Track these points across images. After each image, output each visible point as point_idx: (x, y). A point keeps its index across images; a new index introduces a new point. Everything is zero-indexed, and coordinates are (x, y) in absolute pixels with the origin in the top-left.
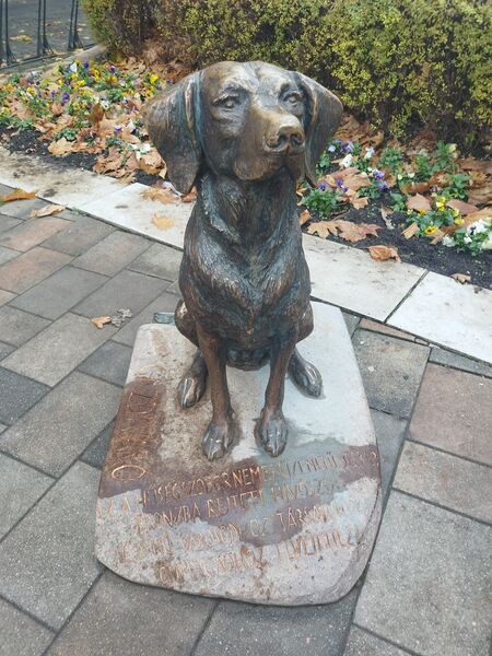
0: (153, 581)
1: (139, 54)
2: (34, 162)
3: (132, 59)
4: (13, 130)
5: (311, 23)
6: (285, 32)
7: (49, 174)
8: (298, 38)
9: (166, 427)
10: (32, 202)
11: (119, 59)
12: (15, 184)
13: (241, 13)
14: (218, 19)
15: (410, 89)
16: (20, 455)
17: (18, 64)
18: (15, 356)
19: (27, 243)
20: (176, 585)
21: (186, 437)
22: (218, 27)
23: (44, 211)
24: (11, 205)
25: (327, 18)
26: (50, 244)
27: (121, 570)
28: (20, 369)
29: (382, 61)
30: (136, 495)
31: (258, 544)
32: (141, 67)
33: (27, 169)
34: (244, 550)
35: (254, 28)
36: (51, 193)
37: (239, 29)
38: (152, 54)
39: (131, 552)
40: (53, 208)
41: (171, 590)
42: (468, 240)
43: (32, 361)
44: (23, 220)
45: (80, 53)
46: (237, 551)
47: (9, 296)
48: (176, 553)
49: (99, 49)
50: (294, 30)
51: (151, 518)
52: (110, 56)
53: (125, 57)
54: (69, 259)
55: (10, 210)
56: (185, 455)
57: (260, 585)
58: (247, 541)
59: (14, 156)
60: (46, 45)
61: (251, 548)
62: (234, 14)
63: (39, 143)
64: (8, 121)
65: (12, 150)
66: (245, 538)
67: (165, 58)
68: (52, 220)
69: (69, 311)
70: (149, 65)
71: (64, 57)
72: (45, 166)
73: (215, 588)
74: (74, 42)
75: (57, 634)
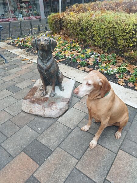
0: (29, 112)
1: (59, 33)
2: (30, 54)
3: (57, 34)
4: (28, 47)
5: (90, 28)
6: (85, 29)
7: (32, 56)
8: (88, 31)
9: (36, 93)
10: (27, 61)
11: (55, 34)
12: (26, 57)
13: (77, 25)
14: (73, 26)
15: (108, 42)
16: (14, 97)
17: (33, 34)
18: (17, 84)
19: (25, 68)
20: (32, 113)
21: (39, 94)
22: (73, 28)
23: (29, 62)
24: (23, 61)
25: (93, 27)
26: (29, 68)
27: (24, 111)
28: (18, 86)
29: (102, 36)
30: (29, 100)
31: (45, 108)
32: (59, 35)
33: (28, 55)
34: (42, 108)
35: (80, 28)
36: (32, 59)
37: (77, 28)
38: (61, 33)
39: (26, 108)
40: (31, 62)
41: (31, 114)
42: (109, 72)
43: (20, 85)
44: (25, 64)
45: (47, 32)
46: (41, 108)
47: (19, 76)
48: (33, 108)
49: (51, 31)
50: (87, 29)
51: (30, 103)
52: (53, 33)
53: (56, 33)
54: (31, 71)
55: (23, 62)
56: (38, 96)
57: (43, 113)
58: (43, 107)
59: (27, 52)
60: (40, 30)
61: (43, 108)
62: (76, 25)
63: (32, 50)
64: (27, 46)
65: (27, 51)
66: (43, 106)
67: (64, 34)
68: (30, 64)
69: (29, 79)
70: (61, 35)
71: (43, 33)
72: (32, 54)
73: (37, 113)
74: (46, 30)
75: (14, 117)
